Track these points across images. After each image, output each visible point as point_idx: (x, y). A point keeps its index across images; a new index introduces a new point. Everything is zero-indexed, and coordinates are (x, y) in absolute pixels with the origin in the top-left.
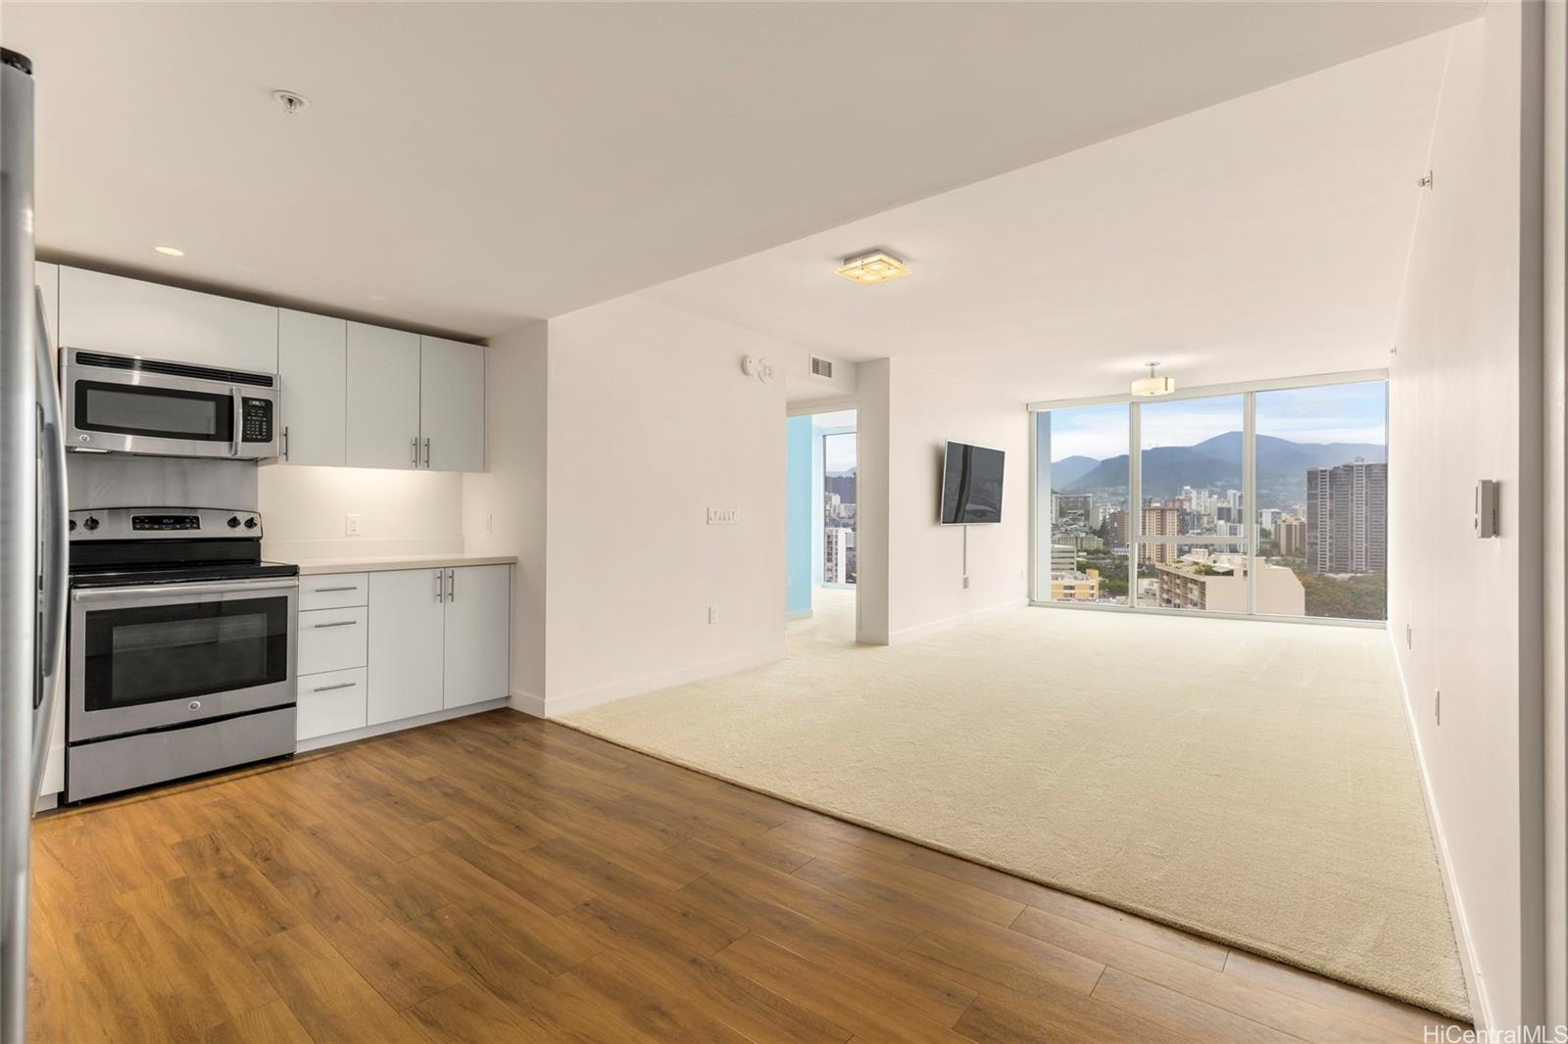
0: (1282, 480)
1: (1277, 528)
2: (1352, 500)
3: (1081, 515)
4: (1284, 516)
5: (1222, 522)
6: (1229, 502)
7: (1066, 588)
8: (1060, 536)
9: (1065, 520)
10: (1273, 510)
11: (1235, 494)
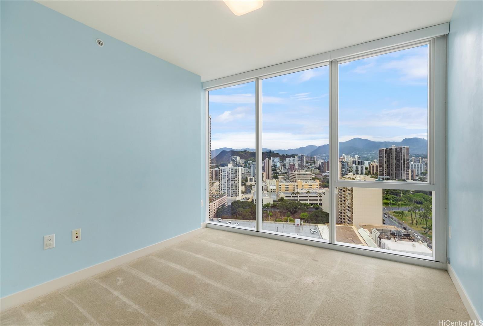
0: (370, 152)
1: (370, 167)
2: (391, 158)
3: (313, 163)
4: (371, 163)
5: (354, 165)
6: (356, 159)
7: (309, 185)
8: (307, 169)
9: (308, 164)
10: (368, 161)
11: (357, 157)
